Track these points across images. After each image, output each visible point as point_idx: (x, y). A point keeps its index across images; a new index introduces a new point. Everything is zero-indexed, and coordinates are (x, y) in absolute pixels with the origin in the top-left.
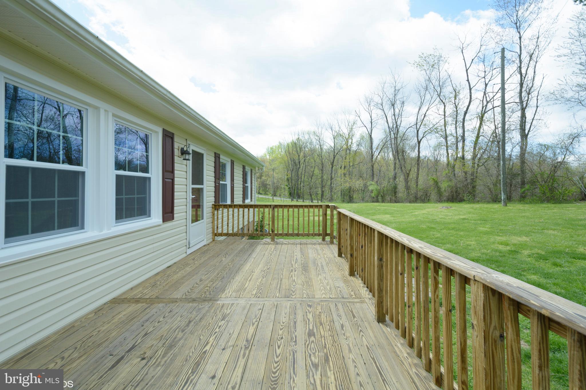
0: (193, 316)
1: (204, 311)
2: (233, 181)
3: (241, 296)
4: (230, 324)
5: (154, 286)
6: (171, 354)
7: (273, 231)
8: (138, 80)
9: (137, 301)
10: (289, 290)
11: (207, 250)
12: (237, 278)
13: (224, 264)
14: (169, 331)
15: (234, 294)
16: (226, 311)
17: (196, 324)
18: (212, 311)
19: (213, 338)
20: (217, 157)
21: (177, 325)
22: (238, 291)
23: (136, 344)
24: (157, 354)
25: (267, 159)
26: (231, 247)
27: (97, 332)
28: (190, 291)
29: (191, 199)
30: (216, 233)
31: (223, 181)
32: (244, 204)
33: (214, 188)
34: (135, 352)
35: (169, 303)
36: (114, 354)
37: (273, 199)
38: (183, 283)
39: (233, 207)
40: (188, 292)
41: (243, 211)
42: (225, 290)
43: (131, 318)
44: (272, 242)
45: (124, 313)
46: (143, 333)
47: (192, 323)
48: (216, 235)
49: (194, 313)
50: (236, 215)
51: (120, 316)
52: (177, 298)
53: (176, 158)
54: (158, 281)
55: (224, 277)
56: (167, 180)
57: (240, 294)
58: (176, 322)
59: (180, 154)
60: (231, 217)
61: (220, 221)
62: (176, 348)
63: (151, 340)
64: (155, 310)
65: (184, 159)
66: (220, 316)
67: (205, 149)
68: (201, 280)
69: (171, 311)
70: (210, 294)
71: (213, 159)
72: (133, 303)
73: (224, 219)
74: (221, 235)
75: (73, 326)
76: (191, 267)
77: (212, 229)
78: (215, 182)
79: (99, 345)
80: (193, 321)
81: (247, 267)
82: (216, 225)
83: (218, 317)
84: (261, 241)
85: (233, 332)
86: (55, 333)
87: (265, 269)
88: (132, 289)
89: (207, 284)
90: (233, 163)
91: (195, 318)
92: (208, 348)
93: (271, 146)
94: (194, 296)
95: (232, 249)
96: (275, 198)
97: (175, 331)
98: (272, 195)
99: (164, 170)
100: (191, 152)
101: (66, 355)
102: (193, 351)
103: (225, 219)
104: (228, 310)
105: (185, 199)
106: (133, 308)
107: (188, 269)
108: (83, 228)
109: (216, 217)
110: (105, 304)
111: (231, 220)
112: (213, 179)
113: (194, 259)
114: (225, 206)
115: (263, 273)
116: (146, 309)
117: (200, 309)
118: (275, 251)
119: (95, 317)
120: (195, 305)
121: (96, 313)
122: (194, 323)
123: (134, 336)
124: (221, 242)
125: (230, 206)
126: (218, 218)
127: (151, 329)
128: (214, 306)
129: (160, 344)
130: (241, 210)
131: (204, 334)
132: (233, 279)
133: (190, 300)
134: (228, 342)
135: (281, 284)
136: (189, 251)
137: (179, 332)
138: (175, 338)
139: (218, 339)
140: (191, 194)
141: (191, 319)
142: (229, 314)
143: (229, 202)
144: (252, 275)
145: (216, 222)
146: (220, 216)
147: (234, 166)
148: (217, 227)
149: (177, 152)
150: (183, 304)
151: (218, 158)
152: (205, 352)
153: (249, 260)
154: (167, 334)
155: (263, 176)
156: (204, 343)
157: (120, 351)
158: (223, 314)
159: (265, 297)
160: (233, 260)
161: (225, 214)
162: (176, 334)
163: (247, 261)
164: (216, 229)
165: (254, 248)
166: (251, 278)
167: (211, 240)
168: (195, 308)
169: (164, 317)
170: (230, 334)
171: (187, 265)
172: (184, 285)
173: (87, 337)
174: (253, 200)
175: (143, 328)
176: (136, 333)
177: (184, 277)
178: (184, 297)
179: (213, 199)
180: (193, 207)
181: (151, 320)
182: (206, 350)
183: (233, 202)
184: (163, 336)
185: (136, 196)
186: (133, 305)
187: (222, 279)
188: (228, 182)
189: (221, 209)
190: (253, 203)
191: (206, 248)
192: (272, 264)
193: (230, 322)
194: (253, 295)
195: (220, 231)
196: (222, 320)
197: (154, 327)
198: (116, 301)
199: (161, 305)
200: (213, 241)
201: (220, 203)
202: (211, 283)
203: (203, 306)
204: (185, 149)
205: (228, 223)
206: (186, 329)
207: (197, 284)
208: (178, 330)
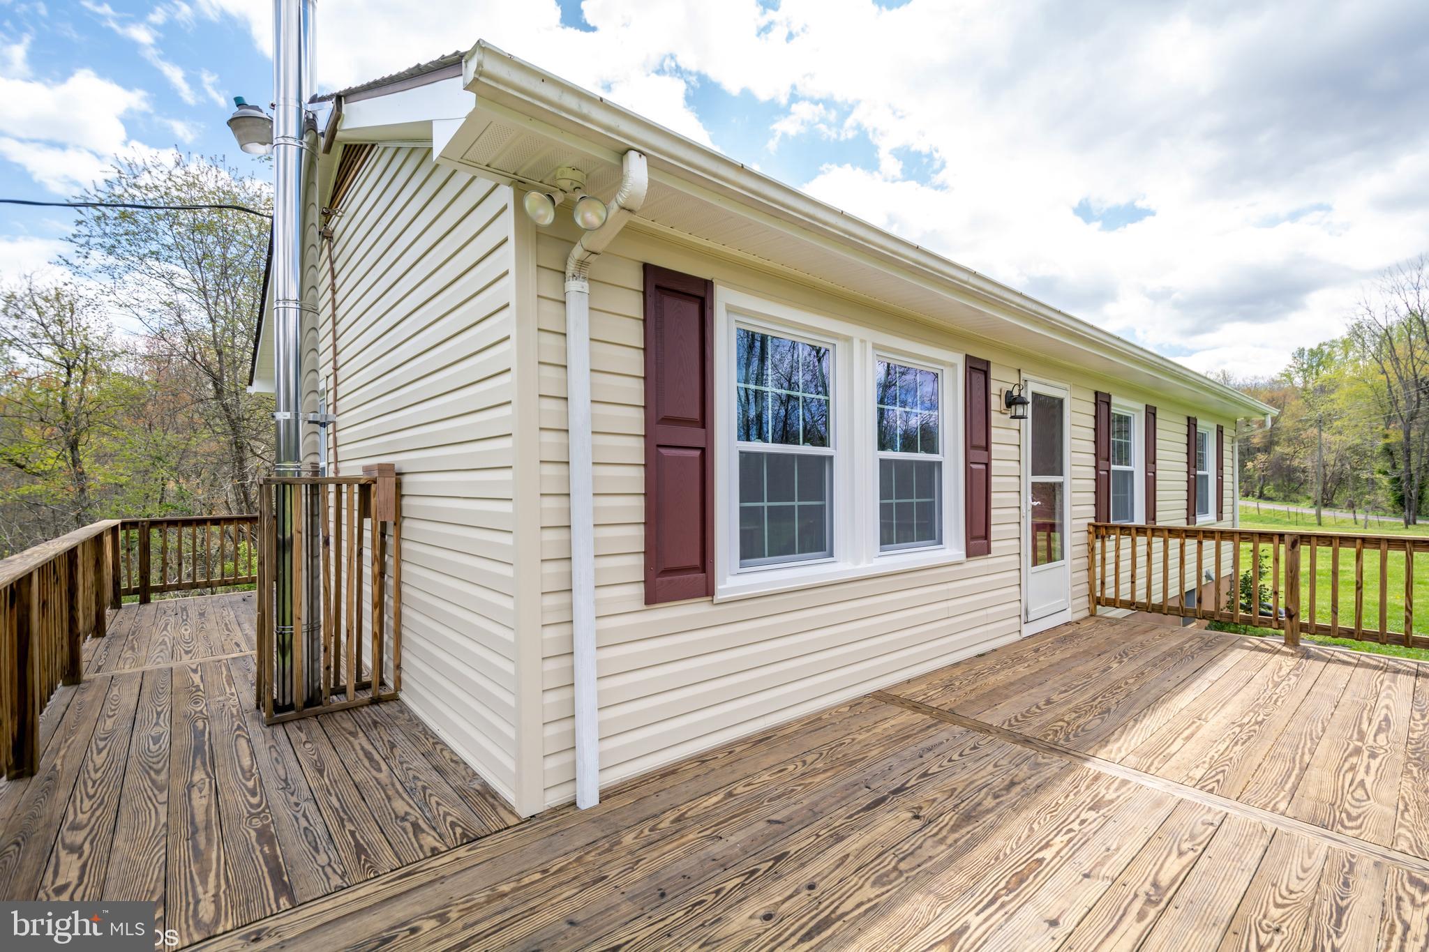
0: (1022, 775)
1: (1048, 773)
2: (1154, 463)
3: (1153, 770)
4: (1110, 825)
5: (948, 686)
6: (968, 832)
7: (1291, 615)
8: (913, 267)
9: (916, 707)
10: (1333, 805)
11: (1072, 637)
12: (1146, 722)
13: (1114, 677)
14: (968, 786)
15: (1132, 759)
16: (1103, 791)
17: (1027, 793)
18: (1069, 779)
19: (1062, 839)
20: (1102, 401)
21: (984, 780)
22: (1146, 755)
23: (907, 785)
24: (941, 819)
25: (1294, 388)
26: (1140, 638)
27: (849, 741)
28: (1020, 718)
29: (1030, 508)
30: (1098, 598)
31: (1120, 463)
32: (1191, 526)
33: (1093, 483)
34: (905, 800)
35: (974, 730)
36: (873, 787)
37: (1319, 515)
38: (1007, 697)
39: (1149, 532)
40: (1017, 720)
41: (1182, 546)
42: (1108, 742)
43: (904, 736)
44: (1285, 649)
45: (893, 722)
46: (920, 770)
47: (1018, 789)
48: (1098, 602)
49: (1025, 767)
50: (1157, 556)
51: (886, 726)
52: (991, 725)
53: (994, 416)
54: (957, 678)
55: (1108, 710)
56: (974, 466)
57: (1152, 763)
58: (983, 773)
59: (1004, 406)
60: (1142, 560)
61: (1110, 568)
62: (977, 824)
63: (934, 788)
64: (944, 735)
65: (1012, 417)
66: (1086, 797)
67: (1067, 386)
68: (1048, 702)
69: (975, 748)
70: (1067, 740)
71: (1091, 409)
72: (909, 708)
73: (1121, 564)
74: (1112, 603)
75: (820, 719)
76: (1029, 666)
77: (1087, 586)
78: (1096, 467)
79: (853, 763)
80: (1019, 783)
81: (1184, 701)
82: (1098, 576)
83: (1082, 798)
84: (1244, 640)
85: (1118, 849)
86: (799, 721)
87: (1246, 720)
88: (909, 681)
89: (1063, 715)
90: (1154, 415)
91: (1024, 780)
92: (1047, 854)
93: (1315, 347)
94: (1027, 731)
95: (1142, 645)
96: (1325, 513)
97: (980, 790)
98: (1316, 503)
99: (970, 446)
100: (1029, 399)
101: (809, 759)
102: (1014, 847)
103: (1125, 564)
104: (1111, 791)
105: (1017, 510)
106: (907, 717)
107: (1021, 669)
108: (831, 555)
109: (1098, 557)
110: (865, 696)
111: (1141, 571)
112: (1091, 460)
113: (1037, 650)
114: (1125, 530)
115: (1237, 730)
116: (929, 727)
117: (1038, 765)
118: (1294, 679)
119: (849, 714)
120: (1028, 751)
121: (851, 707)
122: (1023, 789)
123: (906, 770)
124: (1113, 622)
125: (1140, 531)
126: (1103, 559)
127: (935, 769)
128: (1072, 771)
129: (950, 804)
130: (1174, 543)
131: (1042, 822)
132: (1136, 721)
133: (1018, 738)
134: (1101, 864)
135: (1300, 778)
136: (1028, 630)
137: (987, 794)
138: (979, 804)
139: (1076, 845)
140: (1030, 497)
141: (1016, 780)
142: (1112, 801)
143: (1139, 519)
144: (1198, 728)
145: (1098, 570)
146: (1110, 556)
147: (1158, 421)
148: (1103, 583)
149: (996, 403)
150: (1003, 741)
151: (1104, 407)
152: (1040, 861)
153: (1194, 685)
154: (964, 790)
155: (1277, 443)
156: (1041, 841)
157: (884, 786)
158: (1096, 796)
159: (1234, 796)
160: (1143, 673)
161: (1126, 553)
162: (981, 796)
163: (1187, 686)
164: (1098, 588)
165: (1214, 653)
166: (1192, 735)
167: (1086, 613)
168: (1028, 758)
169: (961, 755)
170: (1108, 849)
171: (1020, 659)
172: (1009, 701)
173: (837, 742)
174: (1227, 515)
175: (920, 760)
176: (910, 766)
177: (1012, 684)
178: (1006, 727)
179: (1091, 511)
180: (1037, 528)
181: (937, 751)
182: (1043, 859)
183: (1154, 519)
184: (955, 789)
185: (915, 500)
186: (909, 712)
187: (1105, 712)
188: (1137, 465)
189: (1113, 537)
190: (1225, 525)
191: (1070, 630)
192: (1277, 712)
193: (1111, 822)
194: (1192, 779)
195: (1110, 593)
196: (1090, 809)
197: (940, 766)
198: (884, 698)
199: (957, 729)
200: (1091, 615)
201: (1112, 522)
202: (1074, 715)
203: (1045, 761)
204: (1015, 393)
205: (1133, 576)
206: (1002, 796)
207: (1038, 707)
208: (985, 790)
